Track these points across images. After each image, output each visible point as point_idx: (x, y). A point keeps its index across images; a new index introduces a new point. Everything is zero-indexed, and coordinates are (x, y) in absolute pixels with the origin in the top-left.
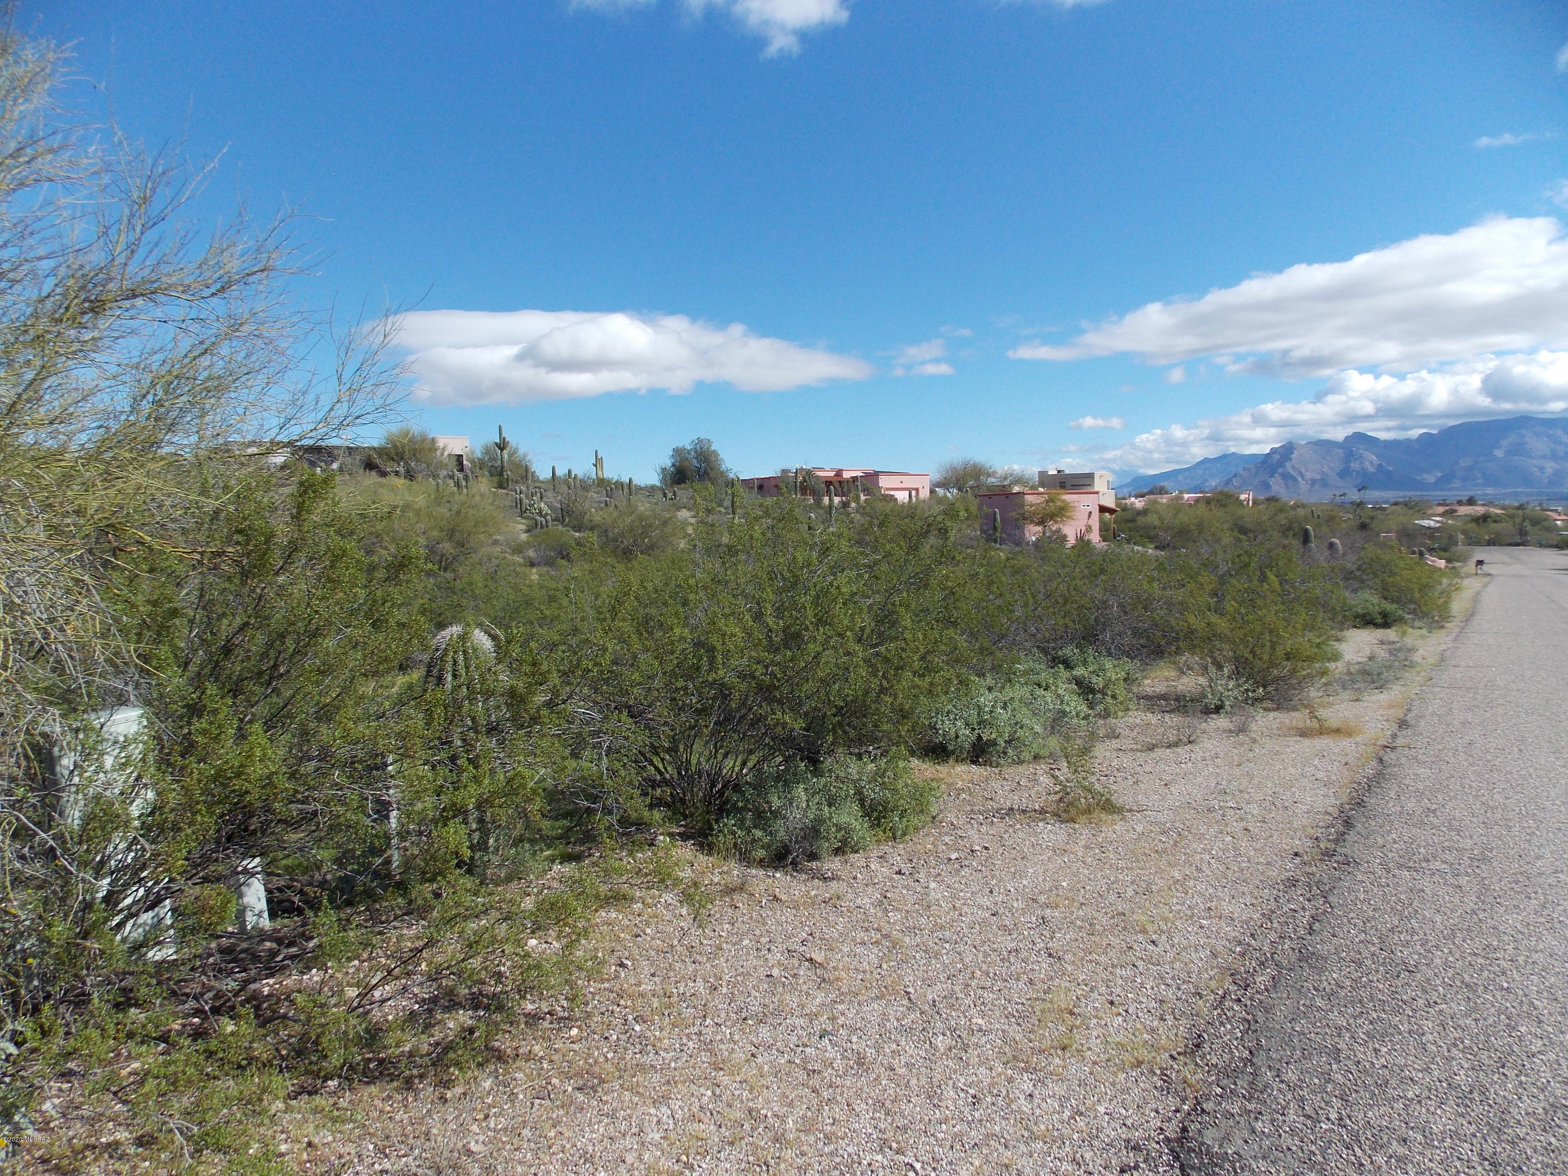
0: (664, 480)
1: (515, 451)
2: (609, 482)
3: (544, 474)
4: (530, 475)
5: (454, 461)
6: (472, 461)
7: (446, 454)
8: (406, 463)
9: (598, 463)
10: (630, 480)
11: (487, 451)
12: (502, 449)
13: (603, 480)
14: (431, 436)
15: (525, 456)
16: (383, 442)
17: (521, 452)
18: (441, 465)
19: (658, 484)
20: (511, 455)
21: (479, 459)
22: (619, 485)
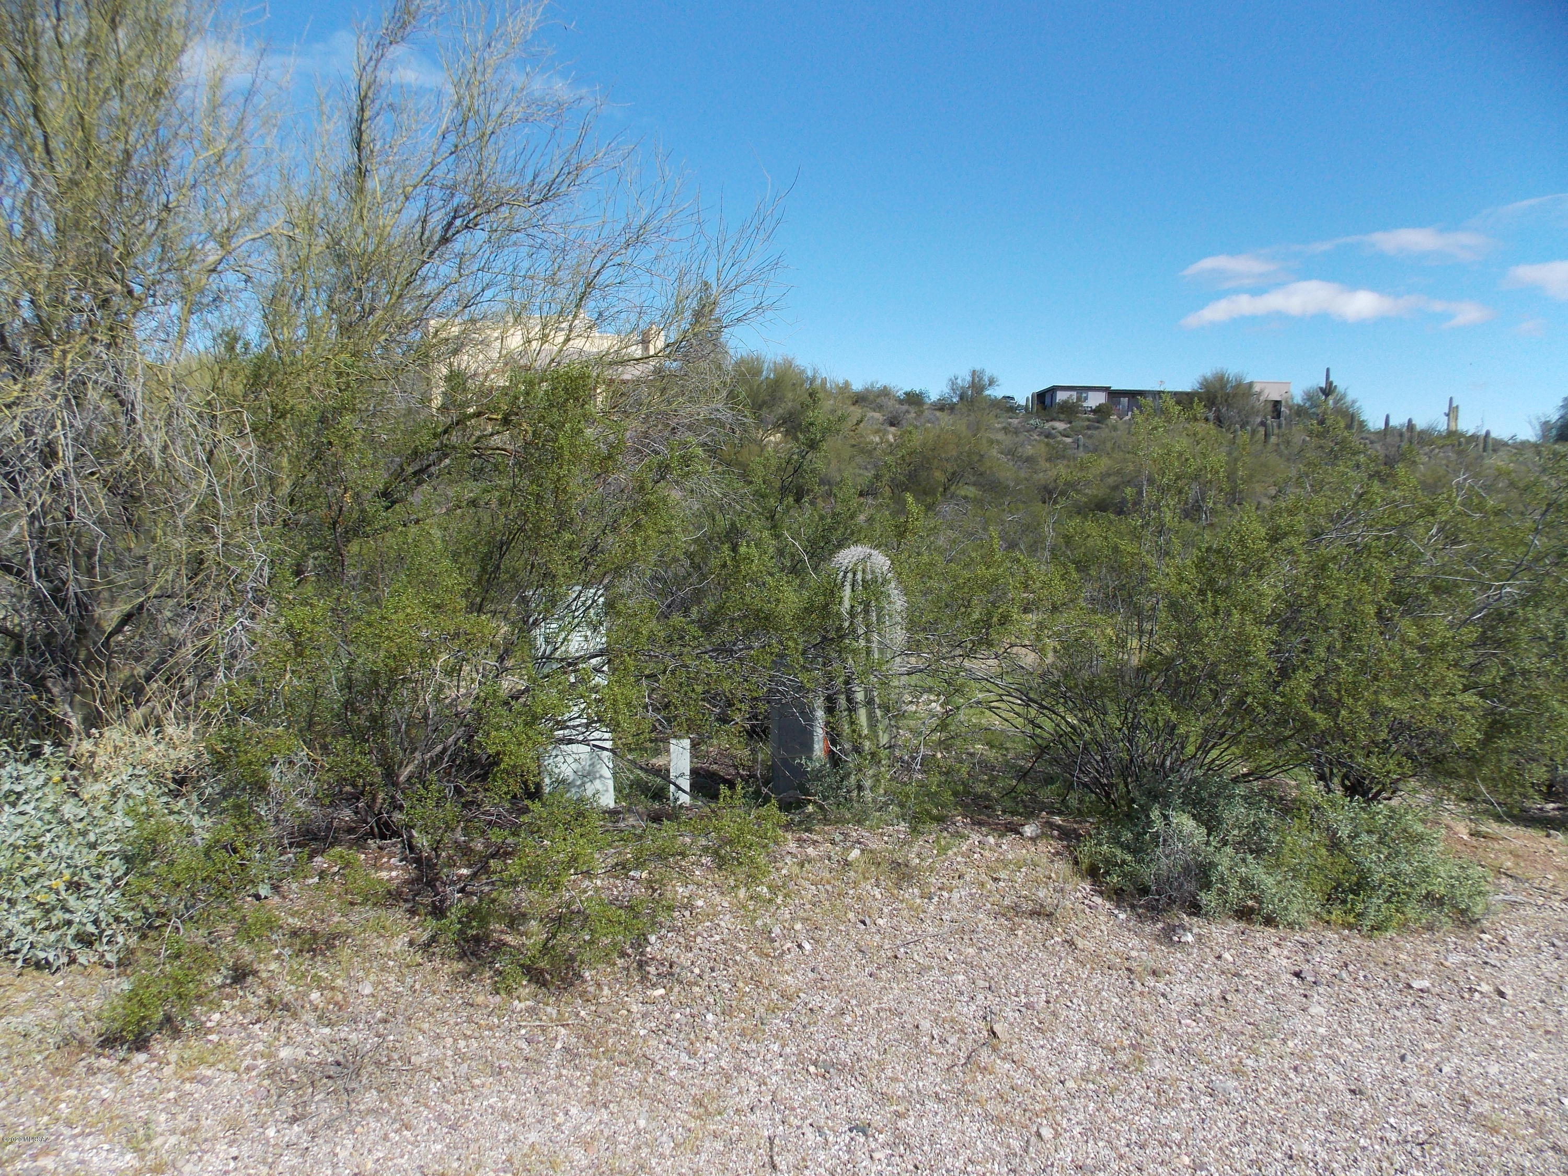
0: (1544, 436)
1: (1343, 396)
2: (1462, 435)
3: (1375, 422)
4: (1356, 424)
5: (1270, 407)
6: (1290, 408)
7: (1262, 398)
8: (1218, 410)
9: (1452, 412)
10: (1488, 433)
11: (1309, 397)
12: (1327, 395)
13: (1456, 431)
14: (1247, 381)
15: (1354, 402)
16: (1196, 386)
17: (1349, 399)
18: (1255, 412)
19: (1533, 439)
20: (1336, 402)
21: (1299, 406)
22: (1474, 437)
